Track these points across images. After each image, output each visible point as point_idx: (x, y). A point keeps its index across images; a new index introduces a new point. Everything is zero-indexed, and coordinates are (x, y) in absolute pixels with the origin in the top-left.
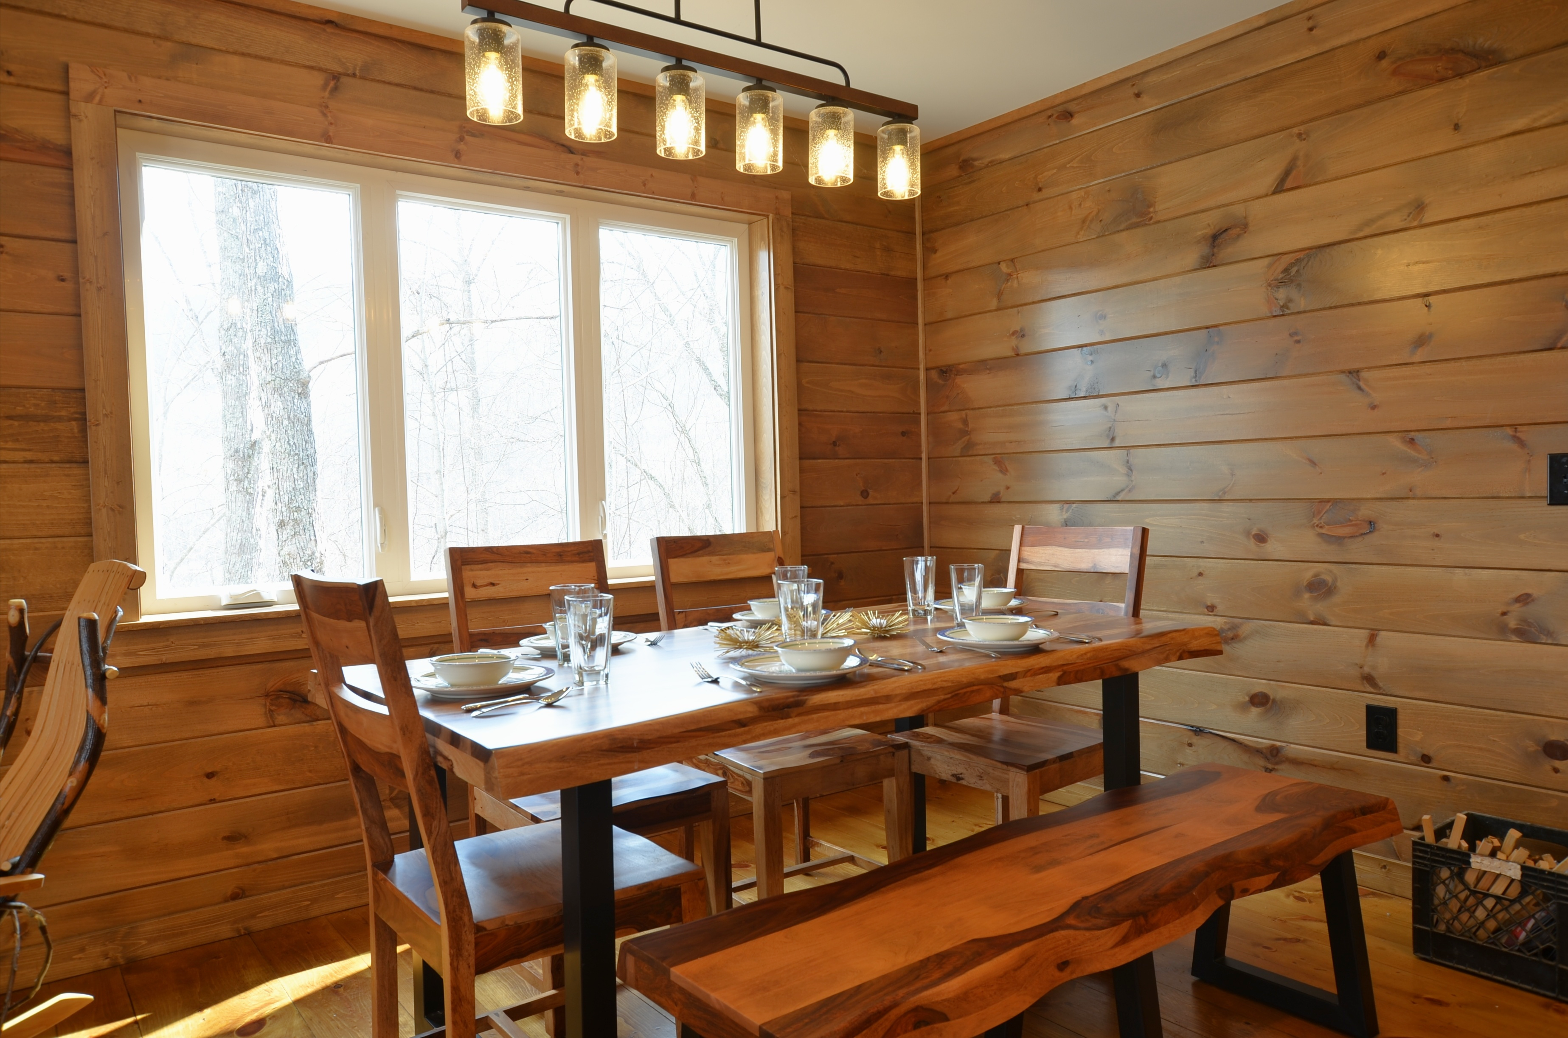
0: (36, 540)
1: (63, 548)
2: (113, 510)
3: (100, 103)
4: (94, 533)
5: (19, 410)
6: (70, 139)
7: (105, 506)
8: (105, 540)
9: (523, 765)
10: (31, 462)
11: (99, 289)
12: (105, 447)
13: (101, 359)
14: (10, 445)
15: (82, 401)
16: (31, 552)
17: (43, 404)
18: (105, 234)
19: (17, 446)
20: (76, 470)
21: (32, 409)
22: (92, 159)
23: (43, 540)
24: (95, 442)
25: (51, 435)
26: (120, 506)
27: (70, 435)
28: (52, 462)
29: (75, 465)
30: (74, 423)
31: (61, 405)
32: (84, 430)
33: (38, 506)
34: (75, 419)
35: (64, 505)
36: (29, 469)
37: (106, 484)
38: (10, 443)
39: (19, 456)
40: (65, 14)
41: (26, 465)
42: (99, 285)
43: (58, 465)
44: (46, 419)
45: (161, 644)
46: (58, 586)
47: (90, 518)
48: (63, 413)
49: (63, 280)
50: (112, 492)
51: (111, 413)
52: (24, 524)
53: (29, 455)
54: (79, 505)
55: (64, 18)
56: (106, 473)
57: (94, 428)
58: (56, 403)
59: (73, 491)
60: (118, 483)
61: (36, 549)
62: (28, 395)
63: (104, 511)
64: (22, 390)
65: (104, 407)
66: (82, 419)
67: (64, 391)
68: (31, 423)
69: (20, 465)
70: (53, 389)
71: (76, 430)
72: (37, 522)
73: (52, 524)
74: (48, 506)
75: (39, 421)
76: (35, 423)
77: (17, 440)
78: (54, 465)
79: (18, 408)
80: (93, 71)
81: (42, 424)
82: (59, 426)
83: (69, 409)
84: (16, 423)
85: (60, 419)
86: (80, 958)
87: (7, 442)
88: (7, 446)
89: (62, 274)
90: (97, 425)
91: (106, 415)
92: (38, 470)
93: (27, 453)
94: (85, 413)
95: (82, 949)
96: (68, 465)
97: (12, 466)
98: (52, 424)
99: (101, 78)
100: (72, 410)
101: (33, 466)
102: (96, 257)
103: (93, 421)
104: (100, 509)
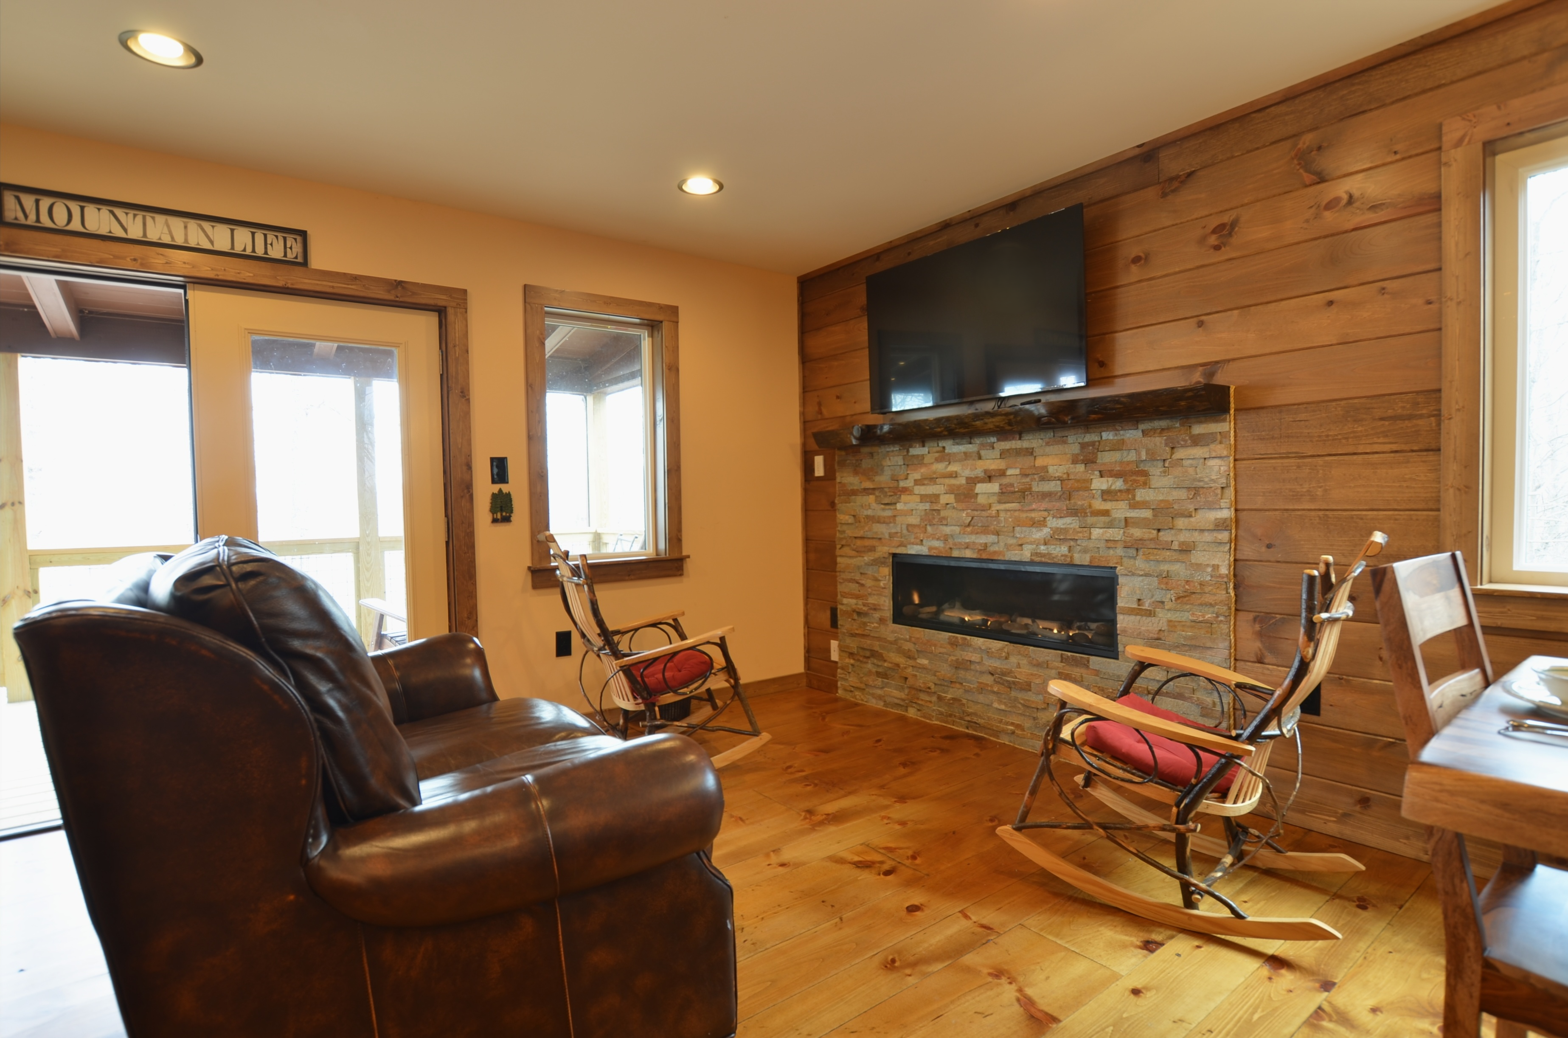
0: (1396, 513)
1: (1417, 520)
2: (1459, 490)
3: (1469, 142)
4: (1442, 509)
5: (1390, 412)
6: (1440, 185)
7: (1452, 487)
8: (1451, 515)
9: (1441, 791)
10: (1396, 452)
11: (1459, 303)
12: (1455, 437)
13: (1457, 363)
14: (1381, 440)
15: (1439, 400)
16: (1392, 521)
17: (1408, 406)
18: (1467, 255)
19: (1386, 440)
20: (1431, 457)
21: (1399, 411)
22: (1458, 194)
23: (1401, 513)
24: (1448, 433)
25: (1413, 430)
26: (1467, 487)
27: (1428, 429)
28: (1413, 451)
29: (1431, 453)
30: (1432, 419)
31: (1423, 405)
32: (1439, 424)
33: (1400, 486)
34: (1434, 416)
35: (1420, 486)
36: (1394, 457)
37: (1455, 468)
38: (1382, 439)
39: (1387, 448)
40: (1443, 82)
41: (1392, 455)
42: (1458, 300)
43: (1418, 453)
44: (1410, 417)
45: (1498, 610)
46: (1411, 550)
47: (1439, 497)
48: (1424, 412)
49: (1430, 303)
50: (1460, 475)
51: (1463, 407)
52: (1388, 500)
53: (1394, 447)
54: (1433, 485)
55: (1444, 85)
56: (1455, 458)
57: (1446, 421)
58: (1419, 404)
59: (1428, 474)
60: (1466, 467)
61: (1396, 520)
62: (1397, 400)
63: (1451, 491)
64: (1393, 397)
65: (1457, 403)
66: (1438, 415)
67: (1425, 393)
68: (1398, 422)
69: (1387, 455)
70: (1417, 392)
71: (1434, 425)
72: (1398, 499)
73: (1409, 500)
74: (1407, 487)
75: (1404, 420)
76: (1401, 422)
77: (1387, 436)
78: (1414, 454)
79: (1389, 411)
80: (1464, 119)
81: (1407, 422)
82: (1420, 422)
83: (1429, 407)
84: (1387, 423)
85: (1421, 416)
86: (1405, 844)
87: (1379, 438)
88: (1379, 441)
89: (1429, 298)
90: (1450, 419)
91: (1458, 410)
92: (1402, 458)
93: (1394, 445)
94: (1440, 410)
95: (1407, 838)
96: (1425, 453)
97: (1381, 455)
98: (1415, 421)
99: (1470, 121)
100: (1432, 408)
101: (1398, 455)
102: (1457, 277)
103: (1446, 415)
104: (1448, 489)
